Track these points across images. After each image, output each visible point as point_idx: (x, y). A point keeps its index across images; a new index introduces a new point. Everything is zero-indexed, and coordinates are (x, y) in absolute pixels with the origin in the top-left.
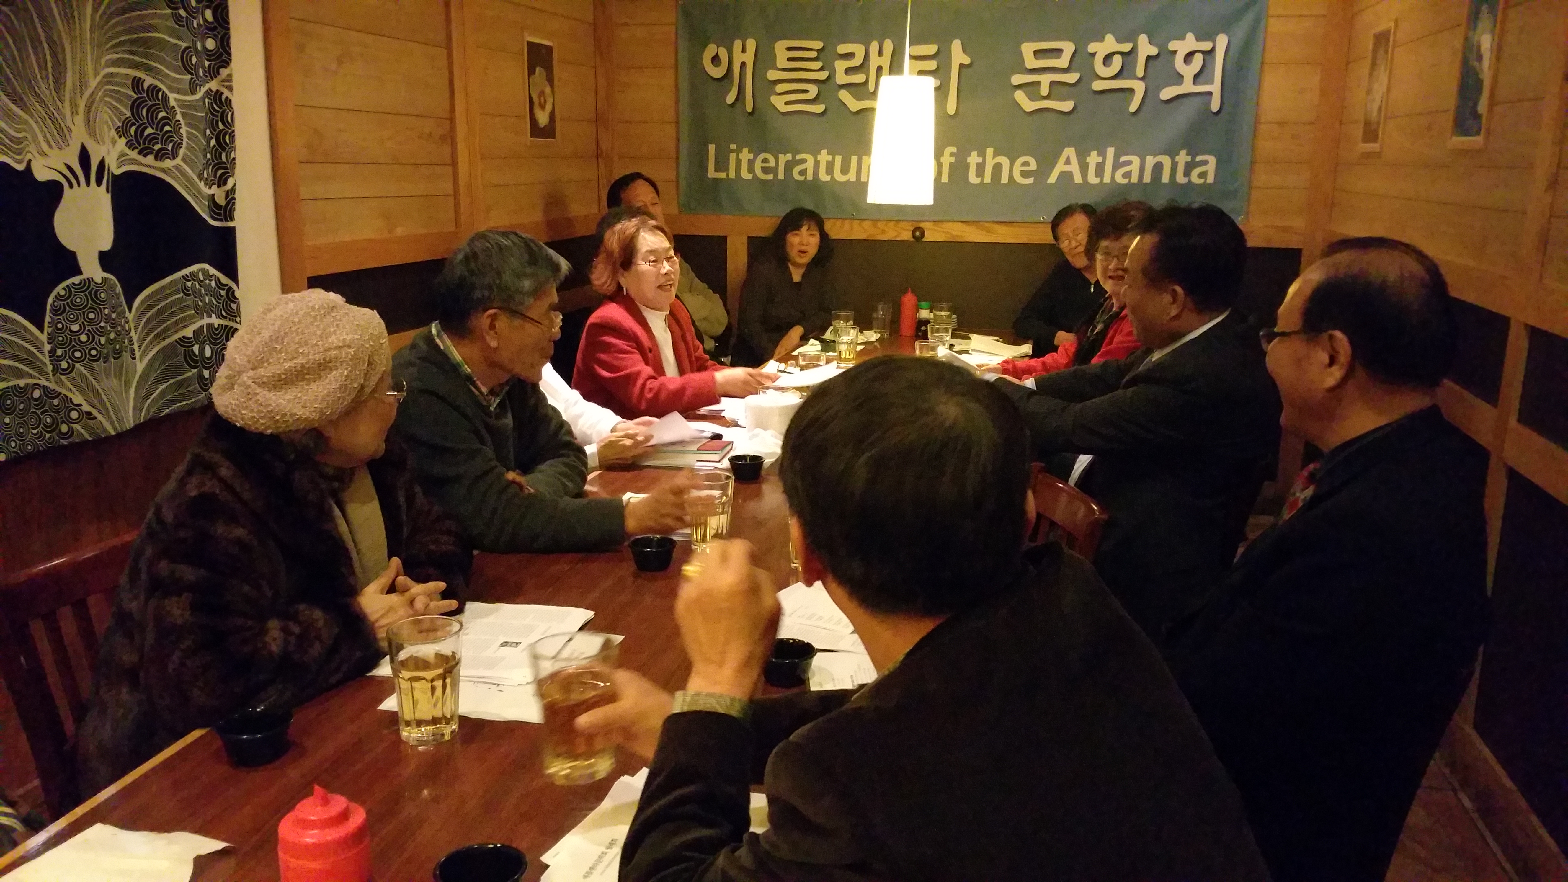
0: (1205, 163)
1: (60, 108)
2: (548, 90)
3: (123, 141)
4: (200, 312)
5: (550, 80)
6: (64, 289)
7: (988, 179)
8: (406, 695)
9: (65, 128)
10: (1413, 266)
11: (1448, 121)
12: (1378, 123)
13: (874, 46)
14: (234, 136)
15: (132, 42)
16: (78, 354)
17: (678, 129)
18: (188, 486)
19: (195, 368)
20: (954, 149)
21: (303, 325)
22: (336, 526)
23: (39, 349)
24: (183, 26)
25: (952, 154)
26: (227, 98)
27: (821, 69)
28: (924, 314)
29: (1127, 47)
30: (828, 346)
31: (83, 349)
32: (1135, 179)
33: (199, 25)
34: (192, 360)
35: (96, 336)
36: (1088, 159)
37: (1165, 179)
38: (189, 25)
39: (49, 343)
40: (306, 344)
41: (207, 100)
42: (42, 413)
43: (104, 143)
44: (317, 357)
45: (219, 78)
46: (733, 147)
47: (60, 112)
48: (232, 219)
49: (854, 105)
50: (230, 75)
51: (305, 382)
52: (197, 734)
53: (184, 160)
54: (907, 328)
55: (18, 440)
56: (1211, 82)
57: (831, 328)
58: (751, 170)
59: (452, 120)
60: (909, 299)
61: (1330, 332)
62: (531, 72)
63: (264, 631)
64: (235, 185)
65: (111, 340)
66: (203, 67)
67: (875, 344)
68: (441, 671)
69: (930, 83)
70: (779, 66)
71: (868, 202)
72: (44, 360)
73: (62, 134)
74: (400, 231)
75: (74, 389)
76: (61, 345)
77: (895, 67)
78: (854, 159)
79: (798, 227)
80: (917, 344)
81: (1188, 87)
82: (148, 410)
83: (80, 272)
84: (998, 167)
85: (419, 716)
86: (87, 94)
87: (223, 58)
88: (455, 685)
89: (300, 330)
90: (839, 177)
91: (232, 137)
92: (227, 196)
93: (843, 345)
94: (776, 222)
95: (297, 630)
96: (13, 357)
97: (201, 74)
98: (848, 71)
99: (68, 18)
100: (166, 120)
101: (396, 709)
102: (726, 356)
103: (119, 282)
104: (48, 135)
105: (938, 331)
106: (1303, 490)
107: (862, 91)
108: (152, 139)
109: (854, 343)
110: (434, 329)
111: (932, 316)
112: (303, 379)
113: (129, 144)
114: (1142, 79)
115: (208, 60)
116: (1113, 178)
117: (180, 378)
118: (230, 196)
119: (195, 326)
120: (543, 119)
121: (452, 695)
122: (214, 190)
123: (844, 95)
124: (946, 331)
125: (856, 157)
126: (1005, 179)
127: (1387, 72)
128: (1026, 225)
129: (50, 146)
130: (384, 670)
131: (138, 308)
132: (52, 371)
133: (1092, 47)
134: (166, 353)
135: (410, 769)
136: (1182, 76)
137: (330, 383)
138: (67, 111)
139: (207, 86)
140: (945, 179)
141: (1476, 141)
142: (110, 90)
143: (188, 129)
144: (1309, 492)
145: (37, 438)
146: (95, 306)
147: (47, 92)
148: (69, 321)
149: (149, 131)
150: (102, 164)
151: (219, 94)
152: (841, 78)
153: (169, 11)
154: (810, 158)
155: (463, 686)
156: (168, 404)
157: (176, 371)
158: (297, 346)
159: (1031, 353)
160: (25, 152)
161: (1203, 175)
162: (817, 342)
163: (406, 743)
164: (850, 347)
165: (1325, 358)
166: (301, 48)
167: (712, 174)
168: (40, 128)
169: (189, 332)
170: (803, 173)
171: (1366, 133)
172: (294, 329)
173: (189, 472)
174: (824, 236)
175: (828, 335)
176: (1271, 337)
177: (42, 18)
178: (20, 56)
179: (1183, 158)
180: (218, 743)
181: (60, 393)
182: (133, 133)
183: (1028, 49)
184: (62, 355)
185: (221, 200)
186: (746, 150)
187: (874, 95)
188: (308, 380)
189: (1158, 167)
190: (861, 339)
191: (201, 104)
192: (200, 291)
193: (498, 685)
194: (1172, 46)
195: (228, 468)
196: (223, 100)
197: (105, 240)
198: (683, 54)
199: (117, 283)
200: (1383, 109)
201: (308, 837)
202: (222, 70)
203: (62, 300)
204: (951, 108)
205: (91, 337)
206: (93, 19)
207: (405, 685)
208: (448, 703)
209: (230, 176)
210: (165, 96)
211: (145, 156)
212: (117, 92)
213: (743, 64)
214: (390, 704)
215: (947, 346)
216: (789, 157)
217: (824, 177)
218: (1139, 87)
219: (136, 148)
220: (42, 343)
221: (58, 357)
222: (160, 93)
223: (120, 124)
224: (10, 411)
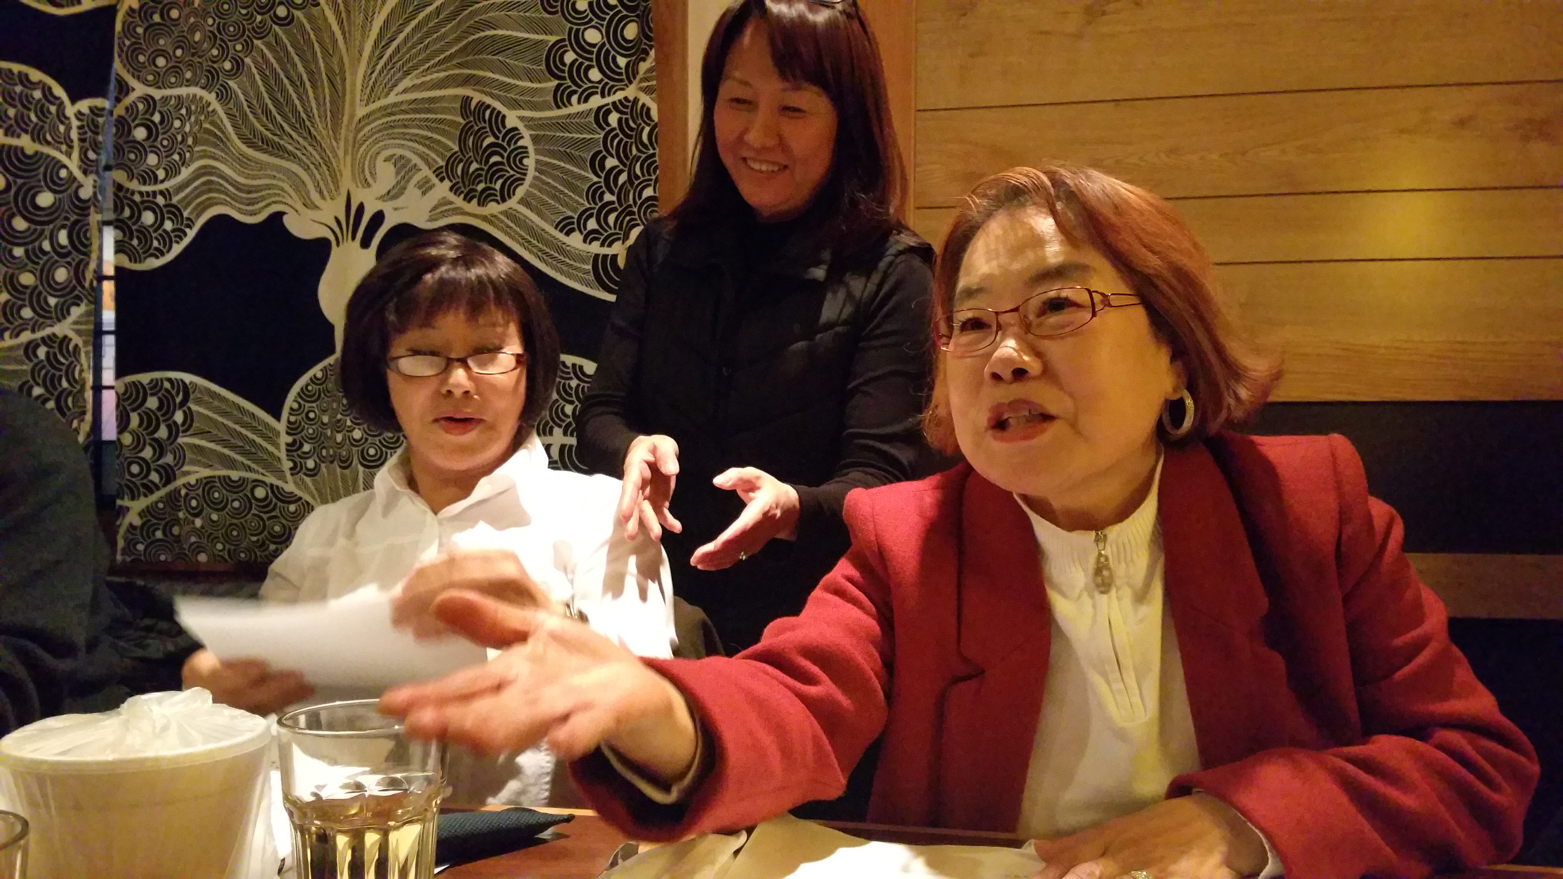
3: (447, 184)
6: (321, 370)
15: (463, 50)
23: (270, 439)
39: (288, 433)
41: (615, 115)
42: (269, 518)
53: (522, 201)
72: (279, 455)
100: (496, 149)
104: (321, 183)
108: (476, 177)
113: (453, 188)
129: (323, 197)
132: (289, 469)
139: (613, 94)
143: (541, 158)
147: (324, 132)
149: (474, 166)
160: (265, 203)
168: (311, 174)
181: (300, 498)
182: (459, 173)
184: (309, 451)
203: (317, 384)
210: (499, 116)
211: (469, 201)
212: (441, 121)
219: (462, 192)
220: (278, 434)
221: (305, 453)
222: (488, 113)
223: (442, 163)
224: (220, 506)
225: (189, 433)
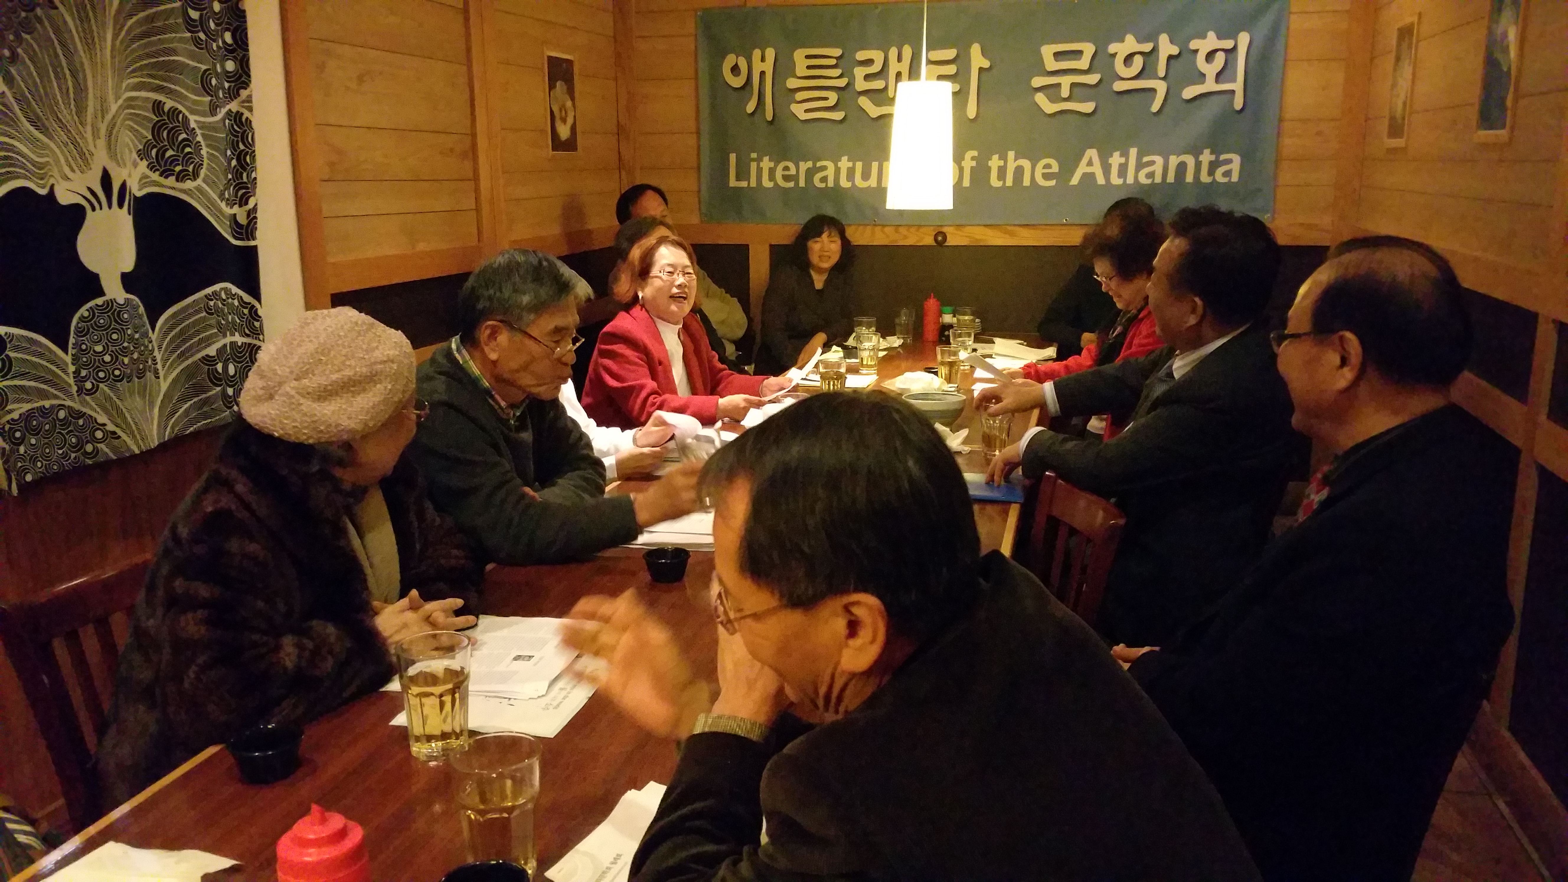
0: (1229, 161)
1: (83, 132)
2: (569, 103)
3: (145, 163)
4: (223, 331)
5: (571, 92)
6: (87, 310)
7: (1009, 182)
8: (416, 711)
9: (87, 152)
10: (1424, 265)
11: (1473, 114)
12: (1404, 119)
13: (893, 52)
14: (255, 156)
15: (154, 65)
16: (102, 375)
17: (699, 139)
18: (205, 503)
19: (220, 385)
20: (975, 153)
21: (349, 339)
22: (349, 541)
23: (65, 371)
24: (202, 49)
25: (973, 158)
26: (247, 118)
27: (840, 76)
28: (948, 318)
29: (1147, 47)
30: (850, 352)
31: (107, 370)
32: (1158, 179)
33: (218, 47)
34: (216, 379)
35: (119, 356)
36: (1111, 160)
37: (1189, 178)
38: (208, 49)
39: (73, 364)
40: (353, 357)
41: (227, 121)
42: (68, 433)
43: (125, 165)
44: (364, 370)
45: (239, 99)
46: (754, 155)
47: (83, 137)
48: (254, 239)
49: (874, 111)
50: (250, 96)
51: (350, 395)
52: (212, 750)
53: (204, 181)
54: (931, 332)
55: (45, 460)
56: (1234, 80)
57: (854, 335)
58: (772, 177)
59: (474, 135)
60: (931, 304)
61: (1341, 333)
62: (552, 87)
63: (278, 648)
64: (256, 205)
65: (135, 360)
66: (223, 88)
67: (899, 349)
68: (450, 686)
69: (947, 88)
70: (798, 75)
71: (887, 207)
72: (69, 381)
73: (84, 159)
74: (422, 246)
75: (98, 410)
76: (86, 366)
77: (914, 73)
78: (875, 165)
79: (819, 235)
80: (938, 349)
81: (1211, 85)
82: (173, 428)
83: (102, 293)
84: (1019, 171)
85: (429, 730)
86: (109, 117)
87: (243, 79)
88: (464, 699)
89: (346, 344)
90: (859, 182)
91: (253, 158)
92: (248, 215)
93: (864, 352)
94: (798, 228)
95: (310, 645)
96: (36, 379)
97: (221, 96)
98: (867, 77)
99: (89, 44)
100: (187, 142)
101: (406, 725)
102: (749, 364)
103: (142, 302)
104: (70, 159)
105: (960, 336)
106: (1318, 492)
107: (882, 97)
108: (174, 161)
109: (875, 349)
110: (454, 343)
111: (955, 320)
112: (348, 391)
113: (151, 167)
114: (1164, 79)
115: (228, 82)
116: (1136, 178)
117: (204, 396)
118: (252, 215)
119: (219, 345)
120: (564, 132)
121: (461, 709)
122: (236, 209)
123: (864, 102)
124: (969, 335)
125: (877, 163)
126: (1027, 182)
127: (1412, 65)
128: (1048, 227)
129: (73, 171)
130: (395, 686)
131: (161, 329)
132: (77, 392)
133: (1112, 48)
134: (189, 373)
135: (418, 785)
136: (1204, 75)
137: (373, 396)
138: (89, 136)
139: (228, 107)
140: (966, 183)
141: (1502, 134)
142: (131, 114)
143: (209, 150)
144: (1324, 494)
145: (63, 458)
146: (118, 327)
147: (69, 117)
148: (93, 342)
149: (170, 153)
150: (123, 187)
151: (239, 115)
152: (861, 85)
153: (189, 35)
154: (830, 165)
155: (472, 701)
156: (192, 423)
157: (199, 389)
158: (344, 358)
159: (1055, 356)
160: (48, 177)
161: (1227, 174)
162: (839, 349)
163: (416, 759)
164: (872, 353)
165: (1336, 359)
166: (321, 67)
167: (733, 183)
168: (62, 152)
169: (212, 351)
170: (824, 179)
171: (1391, 126)
172: (340, 342)
173: (205, 490)
174: (845, 243)
175: (851, 342)
176: (1281, 338)
177: (63, 45)
178: (41, 82)
179: (1206, 157)
180: (230, 760)
181: (85, 413)
182: (154, 157)
183: (1047, 51)
184: (86, 375)
185: (242, 220)
186: (766, 159)
187: (891, 101)
188: (352, 392)
189: (1182, 167)
190: (884, 344)
191: (221, 125)
192: (222, 310)
193: (510, 699)
194: (1194, 44)
195: (245, 485)
196: (244, 120)
197: (128, 261)
198: (703, 65)
199: (140, 304)
200: (1408, 102)
201: (307, 856)
202: (242, 92)
203: (85, 322)
204: (972, 111)
205: (115, 358)
206: (113, 46)
207: (414, 701)
208: (457, 717)
209: (251, 196)
210: (185, 118)
211: (166, 177)
212: (138, 115)
213: (763, 73)
214: (400, 720)
215: (969, 350)
216: (810, 164)
217: (844, 183)
218: (1161, 87)
219: (158, 170)
220: (67, 365)
221: (82, 377)
222: (181, 116)
223: (141, 147)
224: (36, 432)
225: (8, 377)
